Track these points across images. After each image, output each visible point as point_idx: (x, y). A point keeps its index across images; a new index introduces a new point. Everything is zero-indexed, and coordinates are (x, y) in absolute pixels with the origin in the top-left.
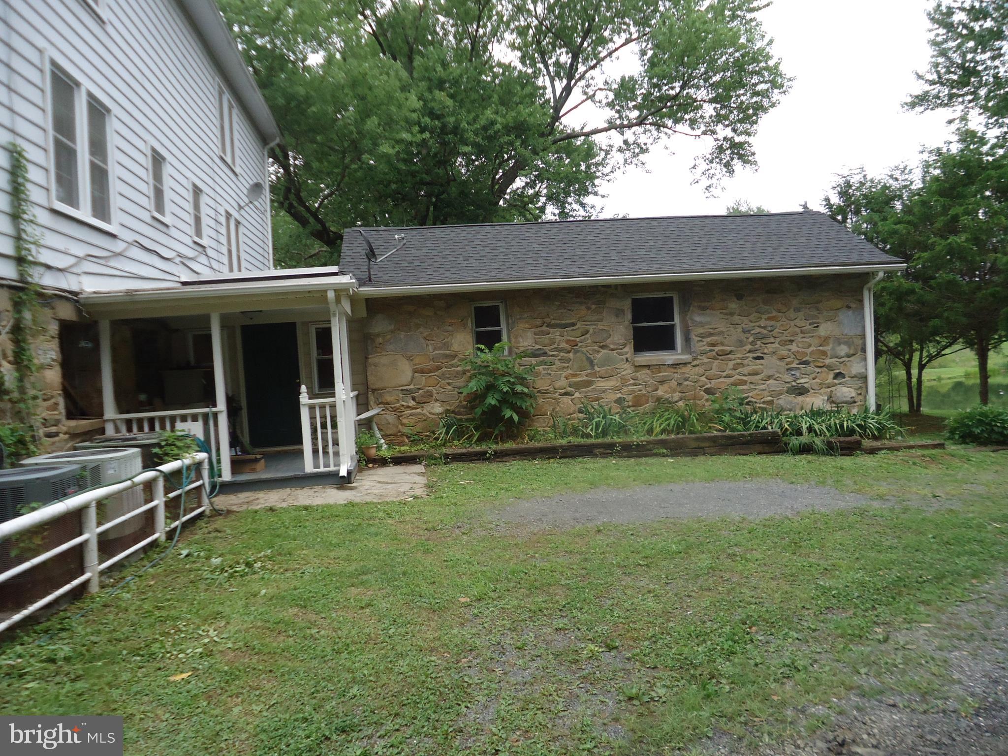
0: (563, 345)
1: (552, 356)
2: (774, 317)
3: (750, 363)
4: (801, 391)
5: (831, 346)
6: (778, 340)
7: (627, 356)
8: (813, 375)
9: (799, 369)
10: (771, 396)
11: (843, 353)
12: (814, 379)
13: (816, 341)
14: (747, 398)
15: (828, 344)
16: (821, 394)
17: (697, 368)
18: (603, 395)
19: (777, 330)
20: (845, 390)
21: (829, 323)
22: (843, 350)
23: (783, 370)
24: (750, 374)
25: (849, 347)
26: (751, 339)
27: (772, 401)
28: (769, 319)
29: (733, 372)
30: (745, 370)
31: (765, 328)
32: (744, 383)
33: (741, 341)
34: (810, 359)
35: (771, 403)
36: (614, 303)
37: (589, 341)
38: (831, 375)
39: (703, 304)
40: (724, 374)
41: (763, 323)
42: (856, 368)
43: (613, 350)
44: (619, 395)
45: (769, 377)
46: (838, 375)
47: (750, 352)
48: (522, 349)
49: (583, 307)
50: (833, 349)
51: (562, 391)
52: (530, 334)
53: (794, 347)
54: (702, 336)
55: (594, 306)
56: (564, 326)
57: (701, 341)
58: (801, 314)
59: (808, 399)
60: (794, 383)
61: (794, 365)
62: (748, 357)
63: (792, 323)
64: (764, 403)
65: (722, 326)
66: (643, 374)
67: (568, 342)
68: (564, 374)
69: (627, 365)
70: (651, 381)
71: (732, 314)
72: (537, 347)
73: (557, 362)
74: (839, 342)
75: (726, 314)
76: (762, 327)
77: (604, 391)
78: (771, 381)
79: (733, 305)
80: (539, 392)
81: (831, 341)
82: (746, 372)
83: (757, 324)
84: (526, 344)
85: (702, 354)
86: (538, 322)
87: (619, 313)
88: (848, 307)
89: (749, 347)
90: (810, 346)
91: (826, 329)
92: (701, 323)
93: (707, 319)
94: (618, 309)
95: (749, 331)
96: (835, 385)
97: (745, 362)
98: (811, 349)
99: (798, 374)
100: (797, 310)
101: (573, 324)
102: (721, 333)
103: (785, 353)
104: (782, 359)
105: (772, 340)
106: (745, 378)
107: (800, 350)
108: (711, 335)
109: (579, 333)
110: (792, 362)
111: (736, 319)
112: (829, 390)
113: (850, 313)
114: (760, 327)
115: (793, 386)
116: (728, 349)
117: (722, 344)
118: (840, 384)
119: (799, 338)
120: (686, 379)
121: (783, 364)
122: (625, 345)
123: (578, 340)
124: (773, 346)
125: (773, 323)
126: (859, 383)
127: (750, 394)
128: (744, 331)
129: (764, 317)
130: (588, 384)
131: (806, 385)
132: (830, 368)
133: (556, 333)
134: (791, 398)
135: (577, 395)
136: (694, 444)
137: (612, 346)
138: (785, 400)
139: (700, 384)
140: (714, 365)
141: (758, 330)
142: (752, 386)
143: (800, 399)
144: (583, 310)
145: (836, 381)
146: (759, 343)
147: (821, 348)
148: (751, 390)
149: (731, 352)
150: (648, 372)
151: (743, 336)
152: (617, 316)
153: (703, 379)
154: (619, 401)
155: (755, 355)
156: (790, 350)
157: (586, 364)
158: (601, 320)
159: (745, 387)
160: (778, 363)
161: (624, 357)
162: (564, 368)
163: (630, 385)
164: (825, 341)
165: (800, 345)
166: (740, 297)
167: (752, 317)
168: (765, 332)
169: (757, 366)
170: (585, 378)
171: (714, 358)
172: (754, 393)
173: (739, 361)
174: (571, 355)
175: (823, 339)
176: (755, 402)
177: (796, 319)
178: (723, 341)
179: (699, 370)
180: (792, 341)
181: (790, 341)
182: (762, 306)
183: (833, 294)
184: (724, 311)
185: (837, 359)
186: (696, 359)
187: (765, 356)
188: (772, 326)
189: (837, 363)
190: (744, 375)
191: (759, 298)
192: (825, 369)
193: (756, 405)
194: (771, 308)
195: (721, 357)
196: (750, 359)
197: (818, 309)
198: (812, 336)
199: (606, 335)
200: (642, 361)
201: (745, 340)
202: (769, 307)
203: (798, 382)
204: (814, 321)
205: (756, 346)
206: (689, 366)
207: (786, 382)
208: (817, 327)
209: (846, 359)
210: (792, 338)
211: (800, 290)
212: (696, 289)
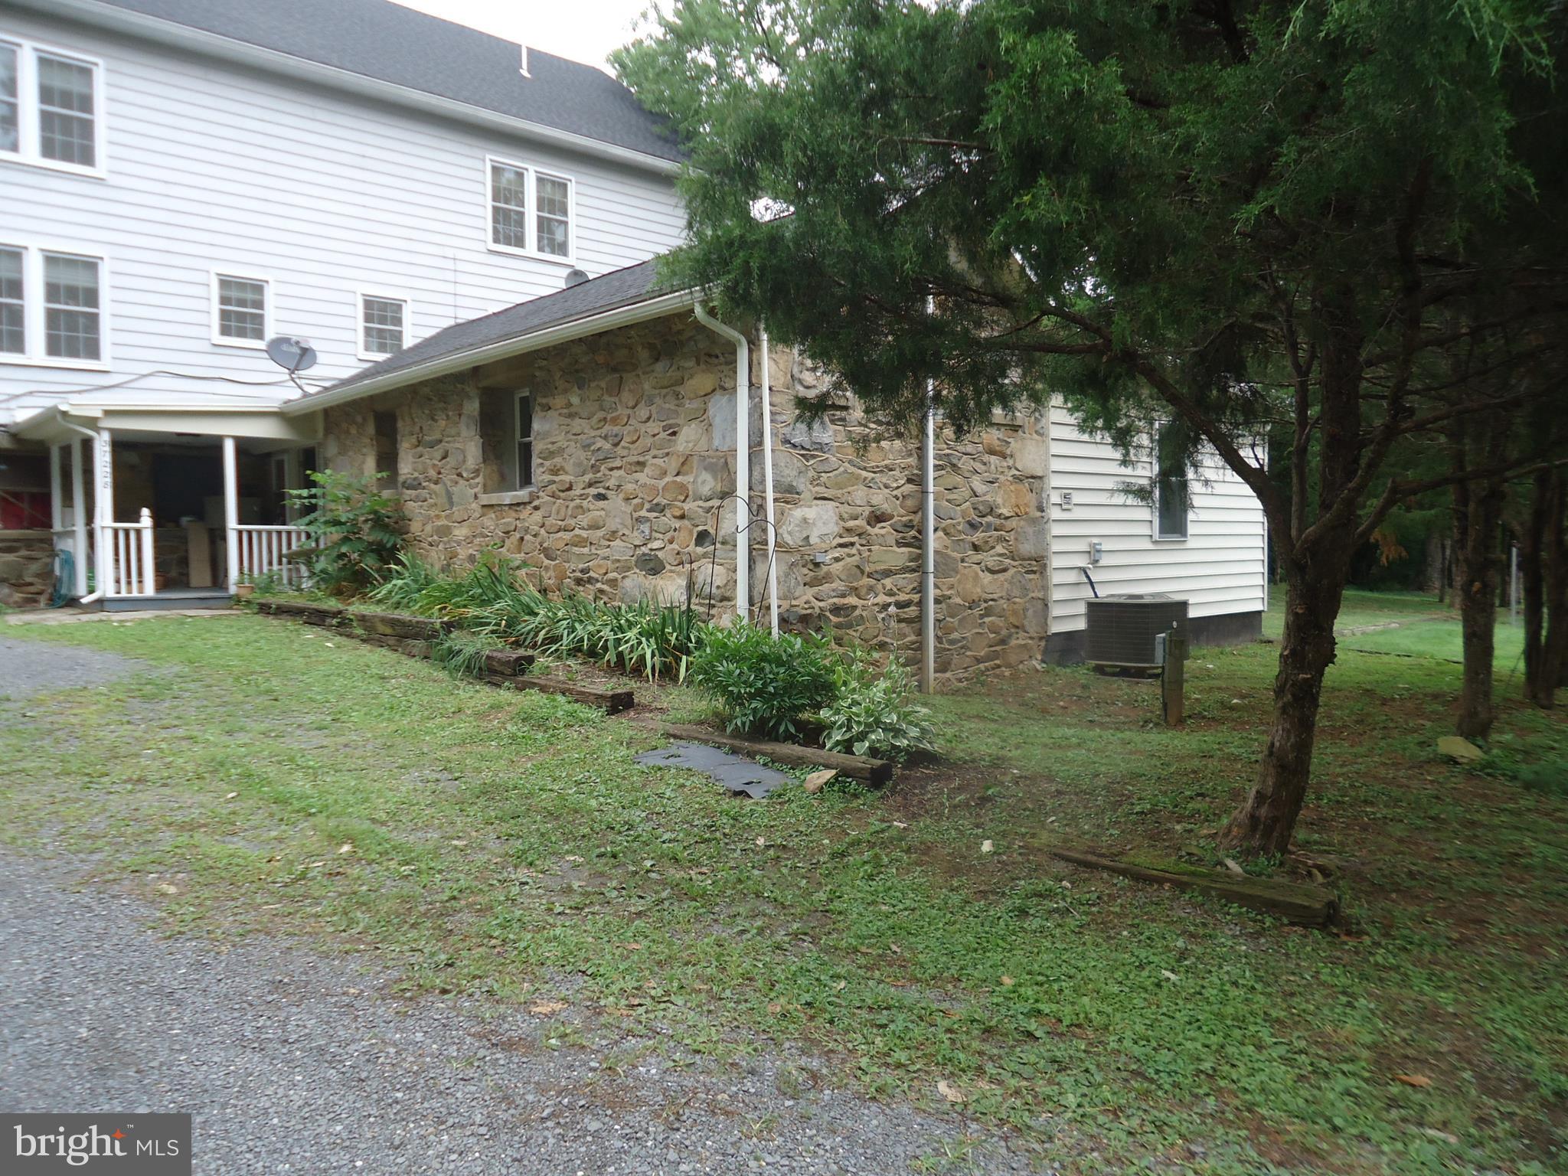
0: (432, 473)
1: (424, 488)
2: (619, 417)
3: (592, 507)
4: (654, 565)
5: (694, 472)
6: (624, 461)
7: (476, 490)
8: (669, 535)
9: (647, 520)
10: (616, 570)
11: (705, 490)
12: (671, 542)
13: (674, 464)
14: (588, 570)
15: (691, 472)
16: (679, 575)
17: (537, 512)
19: (623, 443)
21: (693, 425)
22: (707, 483)
23: (629, 521)
24: (590, 527)
25: (718, 478)
26: (593, 461)
27: (617, 580)
28: (614, 421)
29: (572, 523)
30: (585, 520)
31: (607, 438)
32: (584, 542)
33: (580, 465)
34: (664, 502)
35: (614, 583)
36: (466, 407)
37: (449, 467)
38: (694, 536)
39: (546, 401)
40: (563, 524)
41: (605, 430)
42: (726, 523)
43: (467, 480)
44: (471, 551)
45: (614, 534)
46: (702, 538)
47: (590, 485)
48: (404, 477)
50: (695, 480)
52: (410, 458)
53: (642, 477)
54: (543, 456)
55: (451, 413)
56: (432, 445)
57: (541, 465)
58: (654, 409)
59: (661, 582)
60: (644, 549)
61: (643, 513)
62: (588, 496)
63: (643, 429)
64: (607, 582)
65: (562, 439)
66: (490, 520)
67: (434, 467)
68: (432, 515)
69: (475, 505)
70: (497, 531)
71: (572, 416)
72: (416, 474)
73: (428, 497)
74: (703, 463)
75: (566, 416)
76: (605, 439)
77: (459, 543)
78: (617, 542)
79: (575, 400)
80: (413, 538)
81: (695, 461)
82: (585, 523)
83: (599, 432)
84: (406, 471)
85: (543, 487)
86: (415, 440)
87: (471, 420)
88: (721, 389)
89: (589, 476)
90: (665, 473)
91: (687, 437)
92: (540, 434)
93: (547, 426)
94: (469, 416)
95: (589, 446)
96: (698, 558)
97: (585, 504)
98: (666, 480)
99: (647, 532)
100: (650, 401)
101: (438, 442)
102: (561, 451)
103: (631, 487)
104: (627, 499)
105: (618, 463)
106: (585, 534)
107: (649, 482)
108: (552, 454)
109: (440, 455)
110: (642, 506)
111: (577, 424)
112: (690, 567)
113: (722, 401)
114: (601, 437)
115: (643, 554)
116: (568, 479)
117: (565, 472)
118: (705, 556)
119: (649, 459)
120: (527, 531)
121: (629, 510)
122: (477, 472)
123: (441, 464)
124: (619, 473)
125: (616, 429)
126: (730, 558)
127: (591, 564)
128: (585, 447)
129: (609, 417)
130: (448, 530)
131: (660, 554)
132: (691, 520)
133: (427, 454)
134: (641, 577)
137: (465, 475)
138: (635, 582)
139: (540, 539)
140: (554, 508)
142: (593, 550)
143: (652, 581)
145: (699, 550)
146: (602, 467)
147: (679, 479)
148: (591, 557)
149: (571, 487)
150: (493, 516)
151: (582, 456)
152: (469, 426)
153: (542, 531)
154: (471, 559)
155: (596, 491)
156: (637, 482)
157: (446, 500)
158: (458, 434)
159: (586, 550)
160: (624, 506)
161: (473, 491)
162: (432, 505)
163: (478, 535)
164: (686, 463)
165: (650, 473)
166: (581, 384)
167: (595, 420)
168: (608, 446)
169: (598, 512)
170: (445, 522)
171: (554, 495)
172: (596, 562)
173: (579, 502)
174: (437, 488)
175: (682, 460)
176: (597, 581)
177: (649, 419)
178: (564, 464)
179: (537, 516)
180: (642, 464)
181: (638, 463)
182: (606, 397)
183: (698, 364)
184: (565, 411)
185: (701, 503)
186: (538, 497)
187: (609, 493)
188: (616, 436)
189: (700, 510)
190: (583, 529)
191: (603, 384)
192: (686, 522)
193: (599, 585)
194: (616, 399)
195: (561, 494)
196: (590, 498)
197: (677, 395)
198: (667, 454)
199: (461, 458)
200: (485, 499)
201: (585, 462)
202: (613, 399)
203: (649, 546)
204: (671, 422)
205: (598, 475)
206: (528, 507)
207: (636, 546)
208: (674, 434)
209: (716, 503)
210: (641, 459)
211: (657, 360)
212: (537, 374)
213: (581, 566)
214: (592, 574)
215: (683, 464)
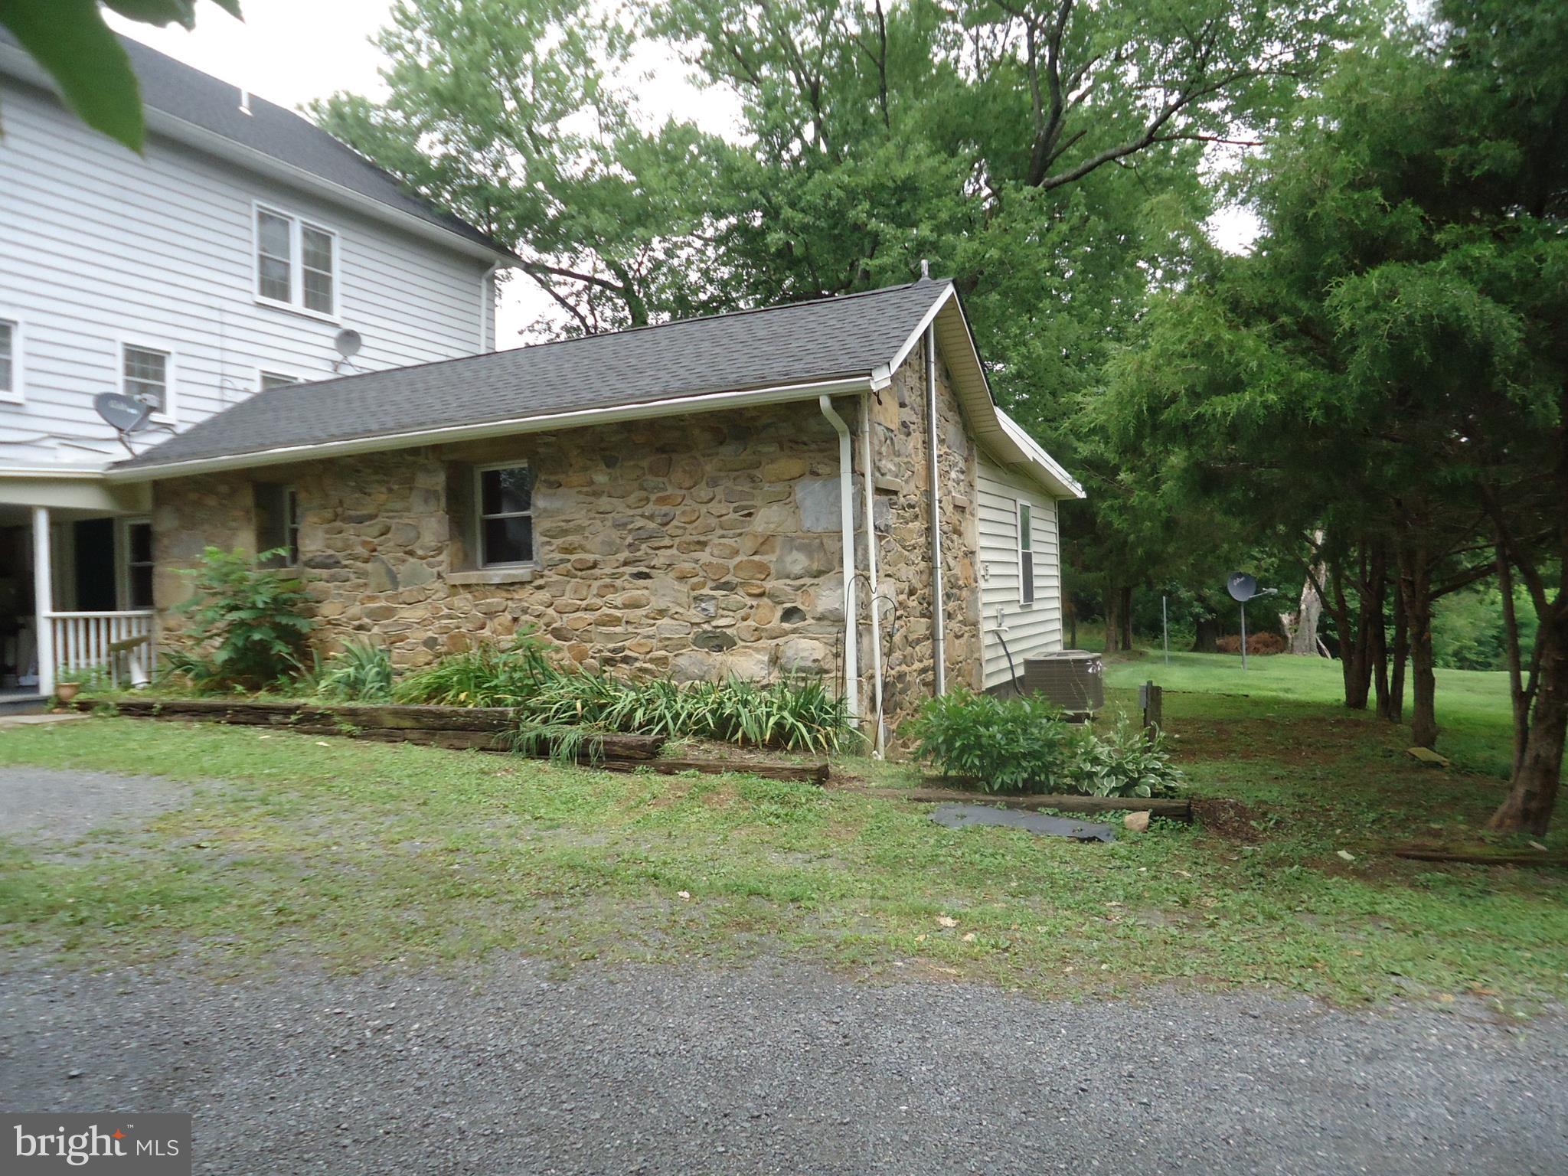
0: (360, 550)
1: (346, 566)
2: (668, 497)
3: (627, 586)
4: (720, 642)
5: (778, 552)
6: (677, 540)
7: (440, 569)
8: (742, 613)
9: (713, 598)
10: (665, 648)
11: (797, 569)
12: (744, 619)
13: (748, 544)
14: (623, 649)
15: (773, 552)
16: (757, 650)
17: (541, 592)
18: (408, 633)
19: (675, 523)
20: (805, 644)
21: (775, 507)
22: (798, 562)
23: (684, 600)
24: (626, 606)
25: (810, 557)
26: (629, 540)
27: (666, 658)
28: (661, 501)
29: (599, 602)
30: (619, 599)
31: (651, 518)
32: (616, 621)
33: (610, 544)
34: (736, 580)
35: (663, 661)
36: (423, 481)
37: (391, 544)
38: (779, 613)
39: (553, 478)
40: (584, 604)
41: (648, 510)
42: (825, 600)
43: (422, 558)
44: (430, 634)
45: (662, 613)
46: (789, 614)
47: (625, 564)
48: (309, 555)
49: (384, 489)
50: (780, 560)
51: (356, 623)
52: (320, 534)
53: (705, 556)
54: (551, 534)
55: (396, 487)
56: (360, 520)
57: (549, 543)
58: (719, 490)
59: (731, 658)
60: (706, 626)
61: (706, 591)
62: (622, 575)
63: (704, 509)
64: (651, 661)
65: (580, 517)
66: (463, 601)
67: (364, 544)
68: (360, 596)
69: (438, 585)
70: (474, 612)
71: (596, 494)
72: (330, 552)
73: (352, 576)
74: (791, 544)
75: (587, 494)
76: (648, 518)
77: (409, 627)
78: (666, 621)
79: (601, 478)
80: (329, 622)
81: (779, 542)
82: (619, 602)
83: (639, 511)
84: (313, 548)
85: (552, 566)
86: (328, 514)
87: (429, 495)
88: (815, 474)
89: (624, 555)
90: (737, 552)
91: (768, 518)
92: (545, 510)
93: (557, 504)
94: (427, 491)
95: (625, 525)
96: (785, 633)
97: (618, 583)
98: (738, 559)
99: (712, 610)
100: (714, 483)
101: (371, 517)
102: (580, 529)
103: (688, 566)
104: (682, 578)
105: (667, 542)
106: (617, 613)
107: (714, 561)
108: (565, 532)
109: (375, 531)
110: (704, 585)
111: (604, 502)
112: (774, 642)
113: (817, 485)
114: (642, 516)
115: (705, 632)
116: (591, 557)
117: (585, 550)
118: (794, 631)
119: (714, 538)
120: (525, 611)
121: (685, 588)
122: (439, 551)
123: (376, 541)
124: (669, 552)
125: (665, 509)
126: (831, 632)
127: (627, 643)
128: (618, 526)
129: (653, 497)
130: (388, 612)
131: (728, 631)
132: (775, 598)
133: (350, 529)
134: (701, 654)
135: (376, 630)
136: (390, 722)
137: (420, 552)
138: (691, 659)
139: (546, 620)
140: (568, 588)
141: (640, 522)
142: (630, 629)
143: (717, 657)
144: (380, 495)
145: (786, 626)
146: (644, 546)
147: (756, 558)
148: (627, 636)
149: (594, 566)
150: (469, 596)
151: (615, 534)
152: (426, 501)
153: (551, 611)
154: (430, 643)
155: (635, 570)
156: (697, 561)
157: (385, 580)
158: (408, 510)
159: (618, 629)
160: (677, 585)
161: (435, 570)
162: (360, 586)
163: (442, 617)
164: (766, 542)
165: (716, 552)
166: (610, 463)
167: (632, 499)
168: (652, 525)
169: (637, 591)
170: (383, 603)
171: (568, 574)
172: (635, 641)
173: (608, 580)
174: (369, 566)
175: (761, 540)
176: (636, 659)
177: (711, 500)
178: (584, 543)
179: (544, 595)
180: (703, 544)
181: (699, 543)
182: (649, 477)
183: (782, 449)
184: (585, 489)
185: (788, 581)
186: (542, 577)
187: (653, 572)
188: (665, 515)
189: (788, 589)
190: (616, 607)
191: (645, 464)
192: (766, 600)
193: (637, 664)
194: (665, 480)
195: (580, 573)
196: (626, 577)
197: (752, 479)
198: (740, 535)
199: (413, 534)
200: (458, 578)
201: (618, 541)
202: (661, 479)
203: (714, 623)
204: (744, 503)
205: (638, 554)
206: (528, 587)
207: (693, 624)
208: (750, 515)
209: (808, 581)
210: (702, 538)
211: (721, 443)
212: (541, 450)
213: (611, 646)
214: (627, 652)
215: (762, 544)
